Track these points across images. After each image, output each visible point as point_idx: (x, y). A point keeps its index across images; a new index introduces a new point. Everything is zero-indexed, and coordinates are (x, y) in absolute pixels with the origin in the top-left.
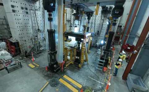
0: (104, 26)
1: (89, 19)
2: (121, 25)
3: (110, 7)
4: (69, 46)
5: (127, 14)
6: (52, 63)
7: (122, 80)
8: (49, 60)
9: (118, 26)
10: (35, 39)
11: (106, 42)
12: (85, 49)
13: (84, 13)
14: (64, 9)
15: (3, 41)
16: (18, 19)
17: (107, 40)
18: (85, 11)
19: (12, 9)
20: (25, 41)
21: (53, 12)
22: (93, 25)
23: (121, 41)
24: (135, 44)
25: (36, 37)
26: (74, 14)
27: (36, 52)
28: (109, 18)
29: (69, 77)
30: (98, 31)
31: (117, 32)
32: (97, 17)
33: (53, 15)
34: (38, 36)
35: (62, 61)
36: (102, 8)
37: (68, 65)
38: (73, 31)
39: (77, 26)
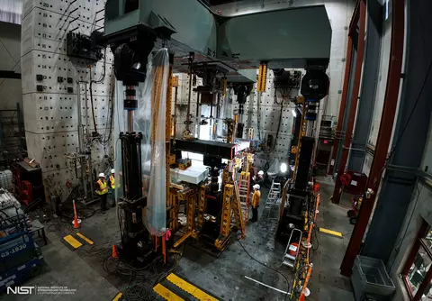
0: (285, 121)
1: (241, 100)
2: (327, 119)
3: (295, 72)
4: (182, 182)
5: (340, 92)
6: (131, 235)
7: (340, 276)
8: (123, 226)
9: (322, 121)
10: (83, 161)
11: (293, 169)
12: (234, 192)
13: (225, 84)
14: (170, 77)
15: (6, 169)
16: (46, 109)
17: (297, 161)
18: (227, 80)
19: (36, 83)
20: (58, 166)
21: (140, 84)
22: (255, 119)
23: (333, 163)
24: (366, 170)
25: (87, 157)
26: (199, 87)
27: (83, 202)
28: (295, 101)
29: (186, 280)
30: (270, 136)
31: (321, 139)
32: (265, 98)
33: (137, 93)
34: (92, 152)
35: (164, 229)
36: (275, 74)
37: (181, 241)
38: (196, 136)
39: (208, 121)
